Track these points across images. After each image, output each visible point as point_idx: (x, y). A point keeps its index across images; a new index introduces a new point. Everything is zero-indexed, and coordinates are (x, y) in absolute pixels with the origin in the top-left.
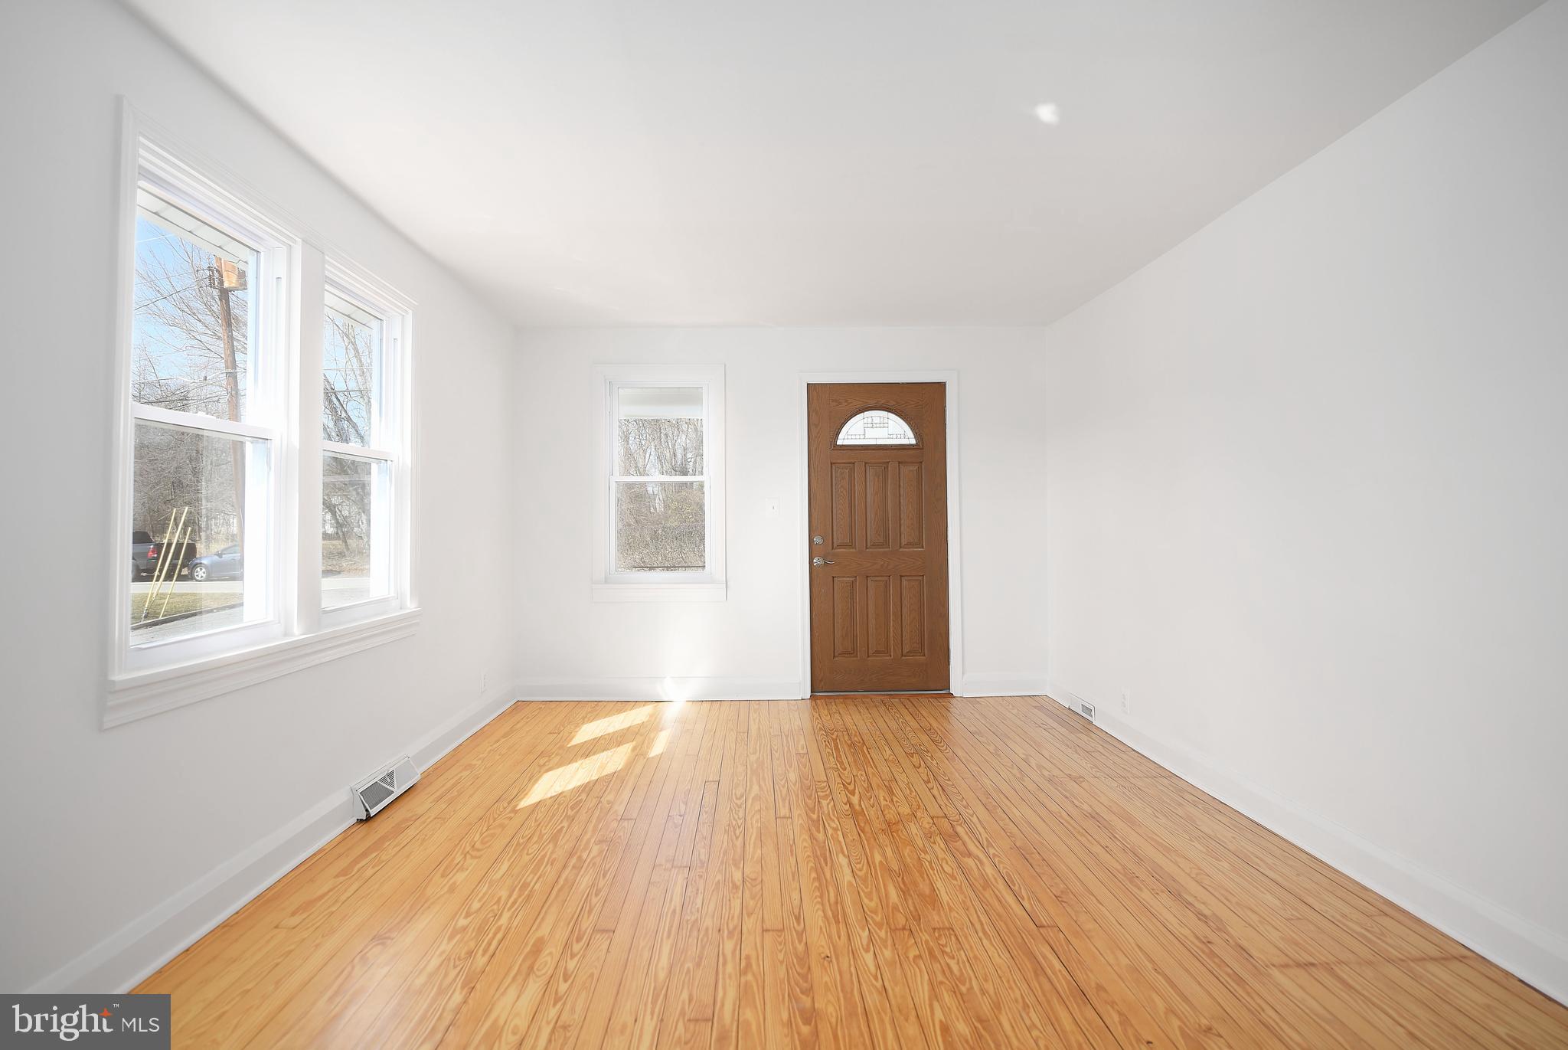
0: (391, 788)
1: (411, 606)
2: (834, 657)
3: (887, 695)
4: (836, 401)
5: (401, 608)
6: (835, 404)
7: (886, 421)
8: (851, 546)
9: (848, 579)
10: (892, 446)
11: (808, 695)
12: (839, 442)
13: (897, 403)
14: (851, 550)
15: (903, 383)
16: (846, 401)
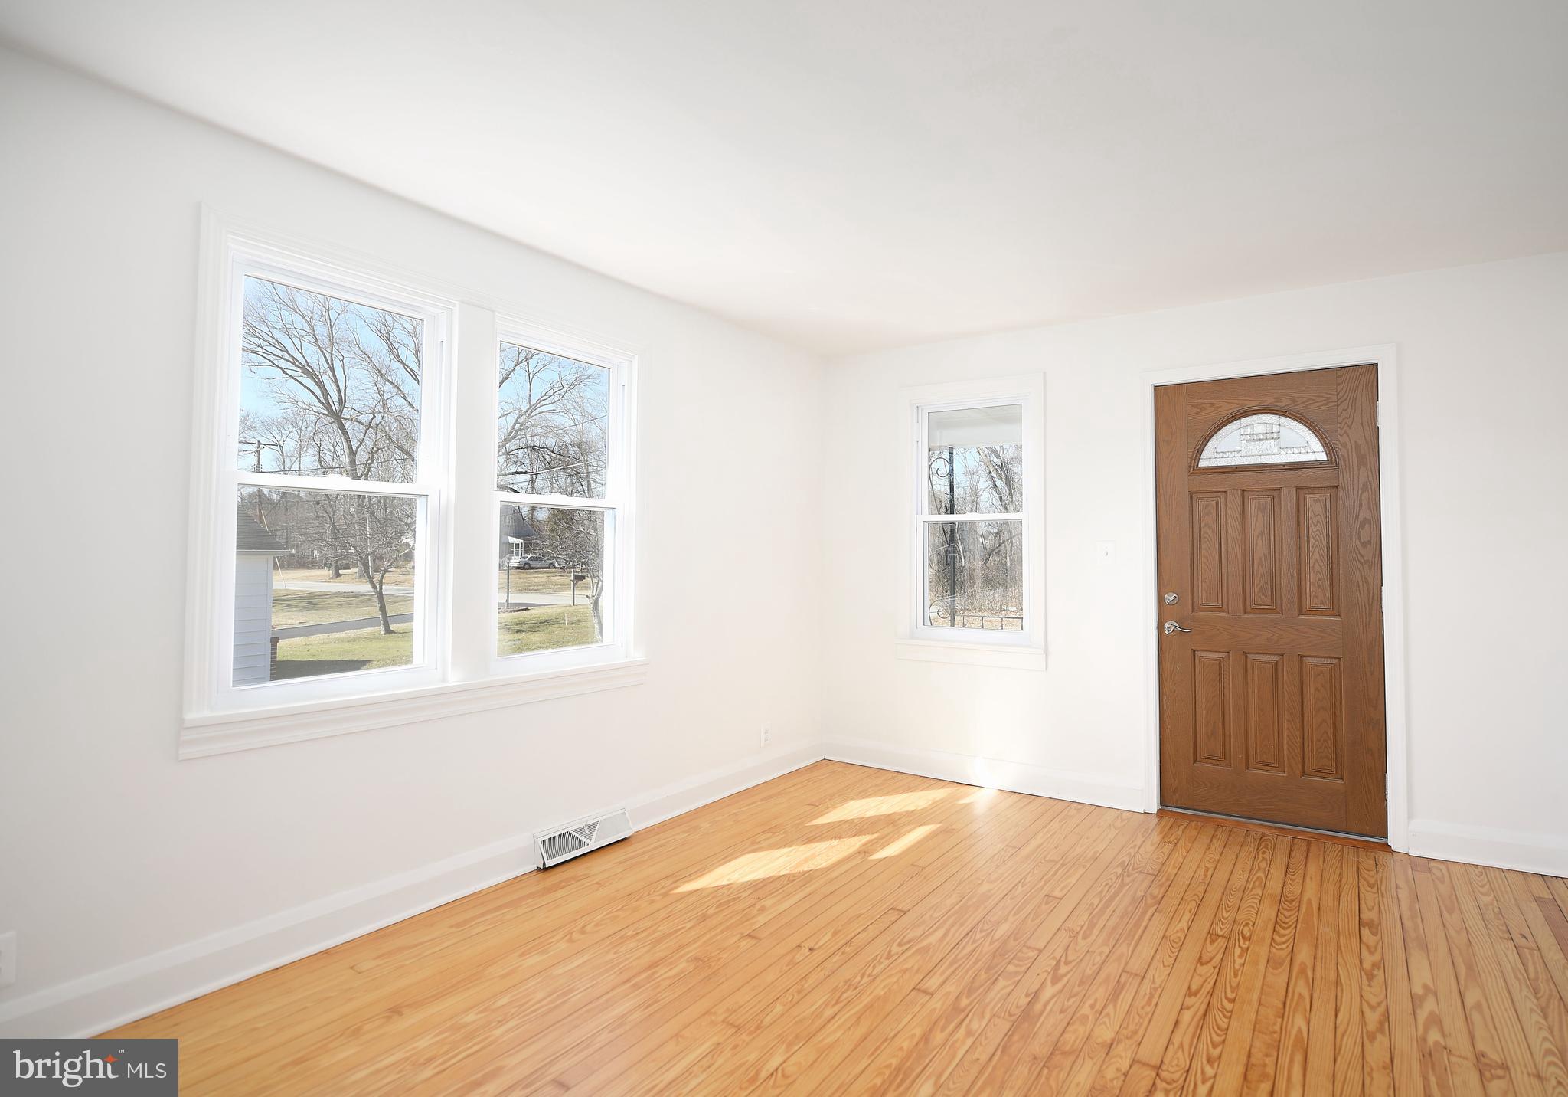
0: (585, 840)
1: (637, 655)
2: (1195, 761)
3: (1276, 828)
4: (1196, 406)
5: (626, 657)
6: (1196, 410)
7: (1275, 429)
8: (1220, 609)
9: (1217, 655)
10: (1284, 465)
11: (1154, 806)
12: (1202, 463)
13: (1294, 401)
14: (1221, 614)
15: (1303, 372)
16: (1212, 405)
